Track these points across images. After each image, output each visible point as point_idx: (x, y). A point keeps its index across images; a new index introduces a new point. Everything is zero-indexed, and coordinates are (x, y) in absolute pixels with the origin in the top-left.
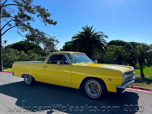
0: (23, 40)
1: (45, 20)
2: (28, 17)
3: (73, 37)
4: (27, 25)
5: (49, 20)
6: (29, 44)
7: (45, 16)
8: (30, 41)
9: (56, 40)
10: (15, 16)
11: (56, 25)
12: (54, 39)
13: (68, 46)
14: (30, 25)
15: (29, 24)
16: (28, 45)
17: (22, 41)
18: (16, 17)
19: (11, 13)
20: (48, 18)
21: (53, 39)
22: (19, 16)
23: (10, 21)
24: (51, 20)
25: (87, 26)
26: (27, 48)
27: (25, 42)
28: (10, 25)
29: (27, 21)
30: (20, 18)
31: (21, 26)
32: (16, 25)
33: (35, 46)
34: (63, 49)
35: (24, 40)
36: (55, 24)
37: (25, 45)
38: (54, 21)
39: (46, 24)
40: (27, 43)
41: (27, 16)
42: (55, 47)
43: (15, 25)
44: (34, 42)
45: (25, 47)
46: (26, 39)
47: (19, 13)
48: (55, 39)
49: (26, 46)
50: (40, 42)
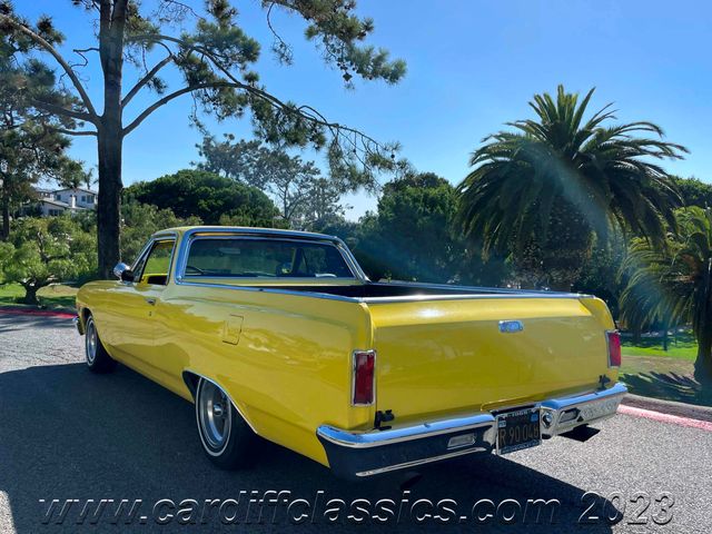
0: (192, 164)
1: (346, 54)
2: (244, 46)
3: (483, 150)
4: (246, 83)
6: (219, 184)
8: (222, 174)
9: (399, 164)
12: (393, 156)
13: (406, 201)
14: (256, 83)
15: (251, 78)
16: (217, 188)
17: (186, 172)
20: (359, 45)
21: (387, 155)
22: (200, 39)
23: (163, 63)
24: (376, 53)
25: (560, 88)
26: (211, 207)
27: (202, 175)
28: (157, 84)
29: (239, 65)
31: (210, 92)
32: (191, 84)
33: (245, 196)
34: (381, 216)
35: (194, 168)
36: (394, 75)
37: (203, 189)
38: (389, 62)
39: (347, 77)
40: (209, 183)
42: (338, 204)
43: (186, 85)
44: (242, 178)
45: (202, 202)
46: (204, 160)
47: (202, 25)
48: (396, 160)
49: (205, 196)
50: (266, 180)
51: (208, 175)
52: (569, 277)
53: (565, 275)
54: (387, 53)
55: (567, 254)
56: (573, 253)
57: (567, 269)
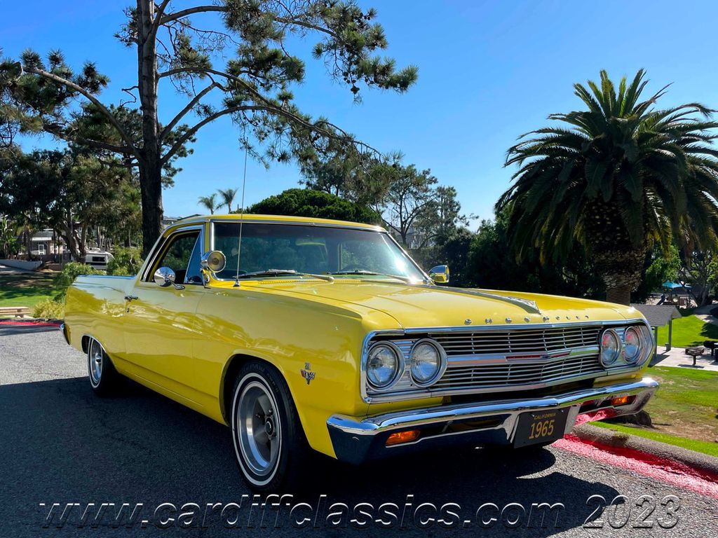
0: (300, 183)
2: (286, 64)
5: (375, 67)
7: (354, 47)
8: (333, 190)
10: (231, 64)
11: (411, 87)
14: (289, 102)
15: (285, 98)
18: (233, 71)
19: (209, 53)
20: (372, 56)
22: (244, 64)
23: (204, 92)
24: (383, 63)
28: (207, 111)
30: (249, 72)
34: (497, 225)
35: (303, 187)
36: (404, 82)
38: (397, 71)
39: (355, 90)
40: (314, 201)
41: (284, 59)
47: (244, 52)
51: (318, 194)
52: (624, 281)
53: (619, 280)
54: (393, 61)
55: (619, 257)
56: (626, 255)
57: (620, 273)
